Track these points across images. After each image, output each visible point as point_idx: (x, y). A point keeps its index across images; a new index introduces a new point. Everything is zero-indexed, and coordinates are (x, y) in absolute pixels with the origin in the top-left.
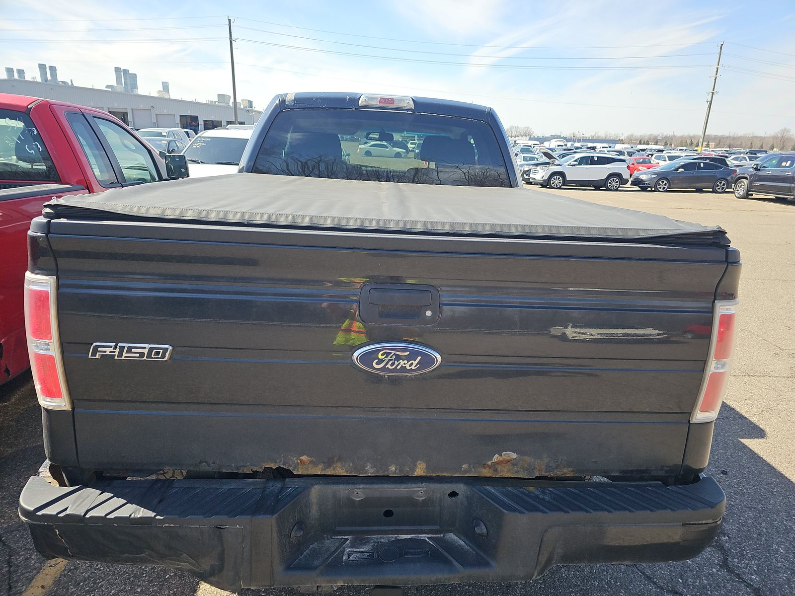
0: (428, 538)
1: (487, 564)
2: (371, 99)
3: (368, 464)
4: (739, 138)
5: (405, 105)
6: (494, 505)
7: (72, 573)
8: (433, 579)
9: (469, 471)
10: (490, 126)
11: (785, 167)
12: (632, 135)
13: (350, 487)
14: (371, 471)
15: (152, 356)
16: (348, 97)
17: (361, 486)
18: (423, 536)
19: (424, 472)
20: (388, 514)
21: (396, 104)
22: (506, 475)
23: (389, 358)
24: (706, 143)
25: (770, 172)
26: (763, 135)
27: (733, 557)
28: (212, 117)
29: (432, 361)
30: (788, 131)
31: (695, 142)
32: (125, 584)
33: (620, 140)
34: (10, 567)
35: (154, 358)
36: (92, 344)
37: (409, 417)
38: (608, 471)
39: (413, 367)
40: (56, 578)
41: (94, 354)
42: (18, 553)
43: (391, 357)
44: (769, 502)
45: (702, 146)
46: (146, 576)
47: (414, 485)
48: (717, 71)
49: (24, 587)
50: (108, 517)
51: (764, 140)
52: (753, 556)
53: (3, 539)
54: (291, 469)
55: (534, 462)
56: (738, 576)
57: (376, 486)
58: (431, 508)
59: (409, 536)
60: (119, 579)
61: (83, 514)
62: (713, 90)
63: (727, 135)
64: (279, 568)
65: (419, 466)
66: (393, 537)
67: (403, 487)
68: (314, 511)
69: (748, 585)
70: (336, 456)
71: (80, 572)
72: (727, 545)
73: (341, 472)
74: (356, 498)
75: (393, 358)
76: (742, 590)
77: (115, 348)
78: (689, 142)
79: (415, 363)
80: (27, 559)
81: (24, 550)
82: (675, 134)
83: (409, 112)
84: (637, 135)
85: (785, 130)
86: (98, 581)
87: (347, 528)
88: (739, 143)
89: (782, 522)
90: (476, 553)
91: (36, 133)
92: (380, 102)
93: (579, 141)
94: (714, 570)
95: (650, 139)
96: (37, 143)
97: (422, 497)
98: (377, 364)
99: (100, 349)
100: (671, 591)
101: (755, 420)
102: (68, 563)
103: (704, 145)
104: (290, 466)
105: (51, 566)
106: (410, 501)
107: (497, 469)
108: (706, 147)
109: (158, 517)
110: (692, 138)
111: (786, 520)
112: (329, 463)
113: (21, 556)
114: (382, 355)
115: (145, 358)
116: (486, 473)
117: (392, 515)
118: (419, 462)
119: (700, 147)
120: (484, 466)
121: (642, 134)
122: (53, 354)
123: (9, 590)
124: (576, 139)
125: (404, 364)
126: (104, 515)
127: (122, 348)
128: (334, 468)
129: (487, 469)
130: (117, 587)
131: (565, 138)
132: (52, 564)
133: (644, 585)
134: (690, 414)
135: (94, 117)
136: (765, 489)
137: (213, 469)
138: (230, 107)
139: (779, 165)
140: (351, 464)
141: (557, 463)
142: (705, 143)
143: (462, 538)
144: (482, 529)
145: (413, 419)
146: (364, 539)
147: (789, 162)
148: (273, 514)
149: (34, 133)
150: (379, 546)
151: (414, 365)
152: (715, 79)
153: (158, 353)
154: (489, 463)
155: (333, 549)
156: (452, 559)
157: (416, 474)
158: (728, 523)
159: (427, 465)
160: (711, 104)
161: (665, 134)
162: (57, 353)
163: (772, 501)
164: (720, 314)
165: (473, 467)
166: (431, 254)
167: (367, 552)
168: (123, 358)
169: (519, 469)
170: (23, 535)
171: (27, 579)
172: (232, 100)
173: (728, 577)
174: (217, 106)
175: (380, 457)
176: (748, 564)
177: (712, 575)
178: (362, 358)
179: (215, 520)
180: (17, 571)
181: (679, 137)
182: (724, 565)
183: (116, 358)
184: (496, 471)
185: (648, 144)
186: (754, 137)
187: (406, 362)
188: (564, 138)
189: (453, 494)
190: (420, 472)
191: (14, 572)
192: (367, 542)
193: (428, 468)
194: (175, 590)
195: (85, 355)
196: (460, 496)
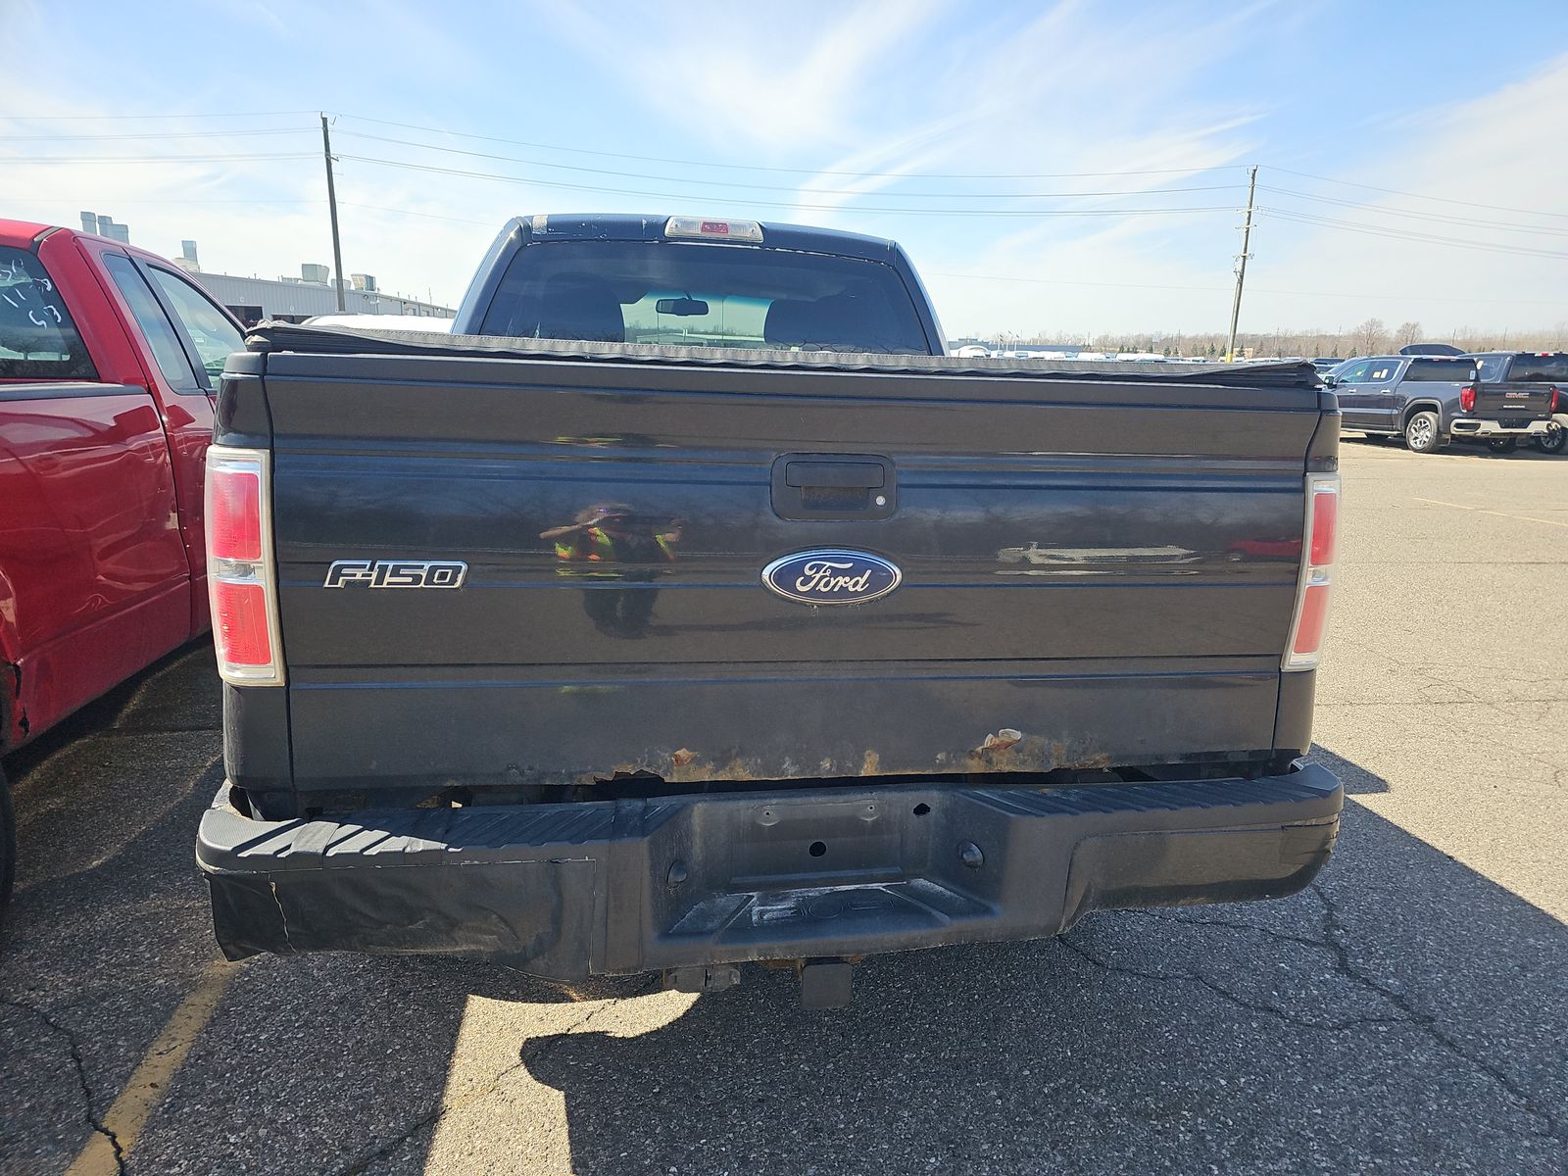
0: (884, 887)
1: (987, 911)
2: (688, 224)
3: (787, 758)
4: (1295, 338)
5: (747, 235)
6: (993, 811)
7: (204, 1060)
8: (902, 939)
9: (948, 764)
10: (896, 270)
11: (1380, 379)
12: (1106, 338)
13: (756, 803)
14: (792, 770)
15: (435, 581)
16: (644, 222)
17: (774, 801)
18: (875, 886)
19: (876, 770)
20: (818, 849)
21: (732, 234)
22: (1007, 769)
23: (821, 573)
24: (1238, 349)
25: (1355, 390)
26: (1336, 334)
27: (1356, 957)
28: (292, 309)
29: (890, 577)
30: (1380, 325)
31: (1219, 349)
32: (312, 1069)
33: (1084, 346)
34: (79, 1061)
35: (438, 584)
36: (331, 563)
37: (851, 677)
38: (1162, 756)
39: (859, 588)
40: (175, 1070)
41: (334, 580)
42: (89, 1040)
43: (825, 572)
44: (1404, 878)
45: (1232, 352)
46: (348, 1054)
47: (859, 796)
48: (1249, 219)
49: (117, 1089)
50: (365, 853)
51: (1338, 341)
52: (1387, 954)
53: (52, 1020)
54: (660, 773)
55: (1050, 744)
56: (1367, 981)
57: (798, 800)
58: (886, 837)
59: (852, 887)
60: (297, 1062)
61: (321, 851)
62: (1245, 252)
63: (1274, 333)
64: (651, 934)
65: (868, 760)
66: (827, 889)
67: (841, 801)
68: (697, 850)
69: (1384, 993)
70: (735, 747)
71: (218, 1058)
72: (1343, 941)
73: (743, 774)
74: (766, 822)
75: (828, 574)
76: (1375, 1000)
77: (372, 568)
78: (1208, 348)
79: (862, 581)
80: (110, 1046)
81: (99, 1034)
82: (1182, 333)
83: (754, 247)
84: (1114, 336)
85: (1373, 323)
86: (259, 1069)
87: (751, 879)
88: (1296, 348)
89: (1428, 905)
90: (969, 899)
91: (49, 288)
92: (703, 229)
93: (1011, 348)
94: (1328, 976)
95: (1138, 343)
96: (52, 307)
97: (872, 816)
98: (803, 584)
99: (345, 571)
100: (1261, 1009)
101: (1369, 767)
102: (193, 1046)
103: (1235, 353)
104: (659, 768)
105: (161, 1053)
106: (854, 825)
107: (991, 759)
108: (1237, 356)
109: (451, 850)
110: (1212, 340)
111: (1433, 902)
112: (722, 762)
113: (97, 1042)
114: (811, 569)
115: (422, 585)
116: (975, 766)
117: (823, 853)
118: (868, 752)
119: (1229, 355)
120: (972, 754)
121: (1125, 335)
122: (262, 584)
123: (88, 1096)
124: (1005, 346)
125: (845, 583)
126: (358, 851)
127: (383, 570)
128: (731, 769)
129: (977, 759)
130: (297, 1074)
131: (986, 345)
132: (161, 1050)
133: (1218, 1003)
134: (1280, 657)
135: (149, 265)
136: (1395, 862)
137: (528, 780)
138: (329, 290)
139: (1368, 377)
140: (759, 761)
141: (1084, 746)
142: (1236, 350)
143: (940, 882)
144: (975, 855)
145: (858, 679)
146: (779, 895)
147: (1385, 371)
148: (644, 835)
149: (45, 289)
150: (804, 903)
151: (859, 586)
152: (1247, 232)
153: (443, 576)
154: (979, 749)
155: (733, 908)
156: (930, 910)
157: (863, 774)
158: (1341, 911)
159: (880, 757)
160: (1242, 277)
161: (1165, 334)
162: (268, 583)
163: (1408, 878)
164: (1315, 494)
165: (954, 756)
166: (883, 403)
167: (790, 909)
168: (385, 585)
169: (1026, 758)
170: (90, 1011)
171: (120, 1077)
172: (333, 275)
173: (1351, 984)
174: (301, 287)
175: (805, 746)
176: (1379, 965)
177: (1325, 982)
178: (780, 577)
179: (549, 850)
180: (95, 1066)
181: (1190, 339)
182: (1343, 967)
183: (372, 585)
184: (989, 762)
185: (1136, 352)
186: (1321, 336)
187: (847, 579)
188: (983, 343)
189: (922, 810)
190: (869, 770)
191: (89, 1068)
192: (785, 898)
193: (881, 762)
194: (409, 1069)
195: (317, 584)
196: (933, 812)
